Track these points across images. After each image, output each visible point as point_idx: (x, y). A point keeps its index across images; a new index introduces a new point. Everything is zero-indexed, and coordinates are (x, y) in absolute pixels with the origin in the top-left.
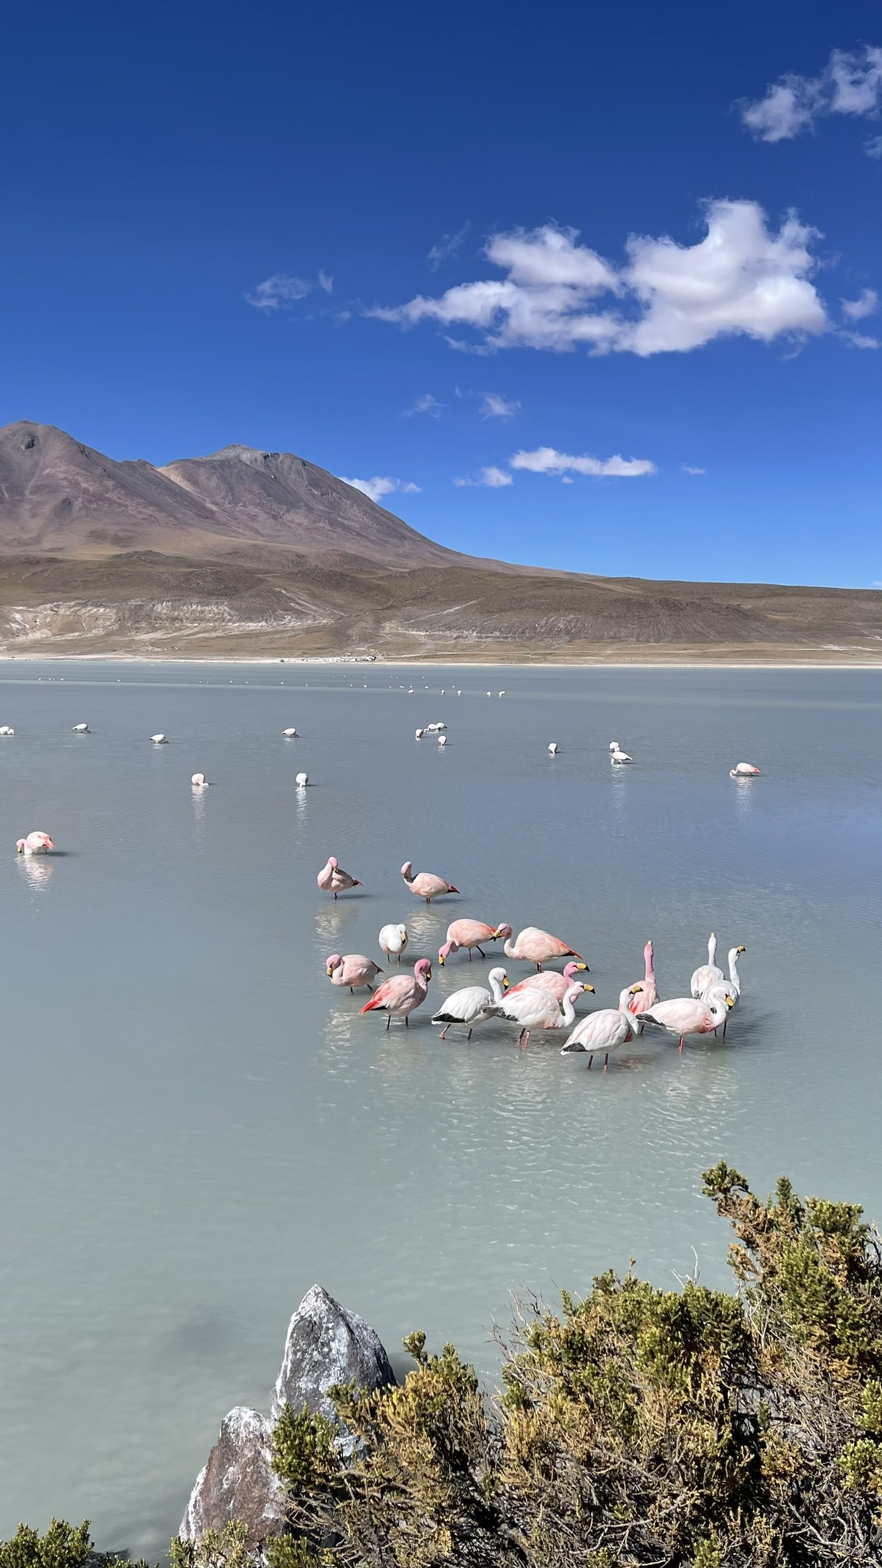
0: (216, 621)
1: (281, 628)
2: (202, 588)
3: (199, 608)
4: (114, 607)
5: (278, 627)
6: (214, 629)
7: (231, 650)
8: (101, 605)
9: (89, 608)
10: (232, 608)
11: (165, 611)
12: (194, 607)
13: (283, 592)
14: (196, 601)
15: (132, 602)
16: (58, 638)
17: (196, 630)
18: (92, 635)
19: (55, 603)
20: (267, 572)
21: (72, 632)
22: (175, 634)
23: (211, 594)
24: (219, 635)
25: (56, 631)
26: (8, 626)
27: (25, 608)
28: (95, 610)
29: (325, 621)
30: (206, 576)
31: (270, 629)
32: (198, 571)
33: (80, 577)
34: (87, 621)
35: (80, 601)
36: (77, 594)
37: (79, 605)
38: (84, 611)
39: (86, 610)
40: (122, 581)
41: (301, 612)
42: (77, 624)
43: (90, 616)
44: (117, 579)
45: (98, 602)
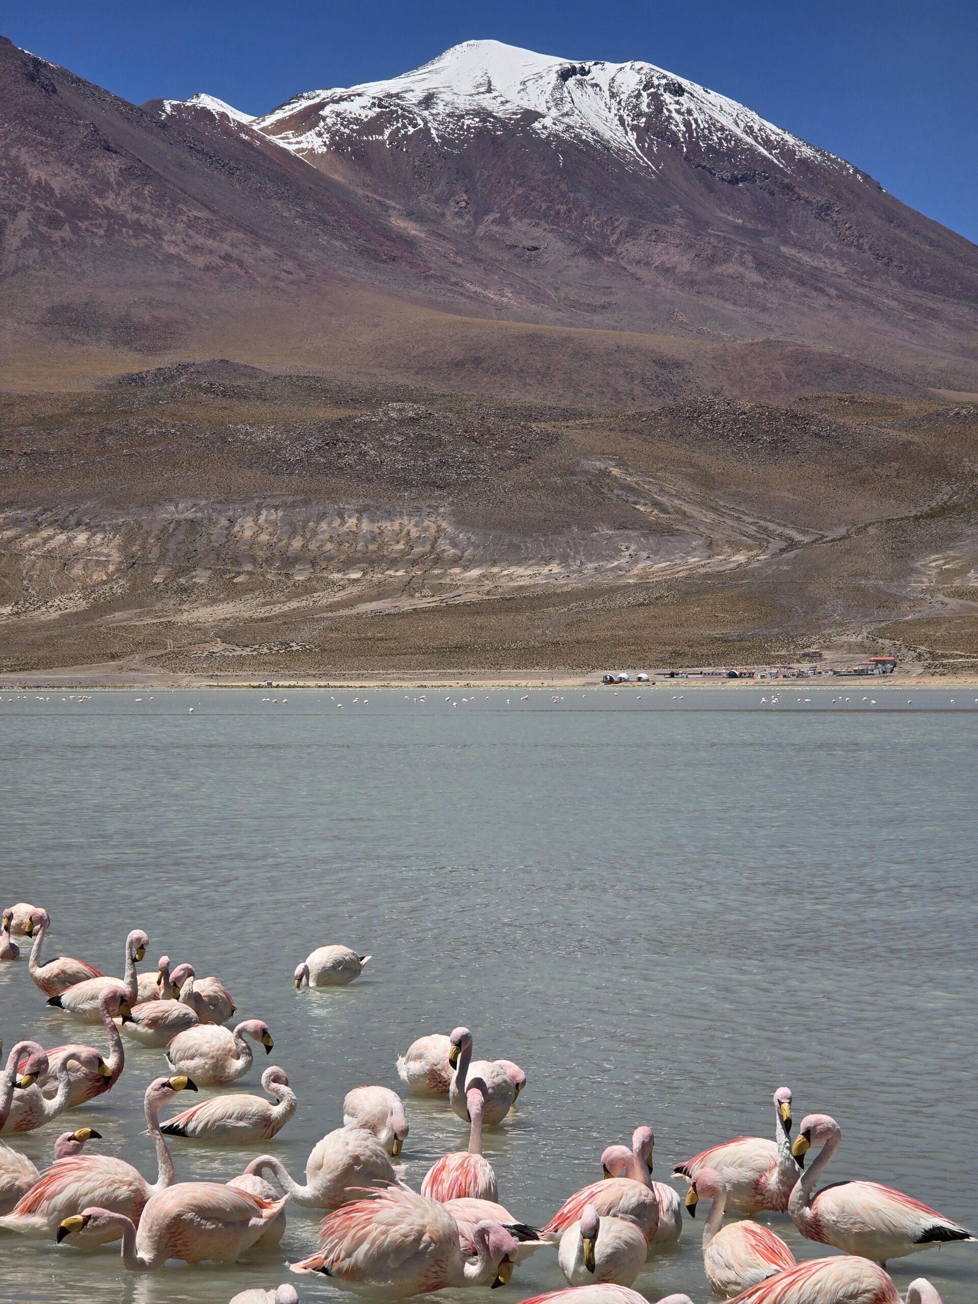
0: (414, 563)
1: (607, 580)
2: (376, 466)
3: (365, 526)
4: (116, 529)
5: (599, 579)
6: (408, 588)
7: (459, 648)
8: (78, 524)
9: (44, 534)
10: (461, 521)
11: (264, 537)
12: (352, 522)
13: (615, 471)
14: (351, 505)
15: (167, 513)
17: (355, 590)
20: (569, 415)
22: (294, 604)
23: (401, 482)
24: (423, 603)
28: (62, 537)
29: (741, 558)
30: (386, 430)
31: (574, 583)
32: (362, 415)
33: (18, 442)
34: (38, 573)
35: (21, 513)
36: (10, 491)
37: (16, 522)
38: (31, 541)
39: (38, 539)
40: (141, 450)
41: (670, 531)
42: (7, 581)
43: (48, 556)
44: (127, 447)
45: (71, 513)
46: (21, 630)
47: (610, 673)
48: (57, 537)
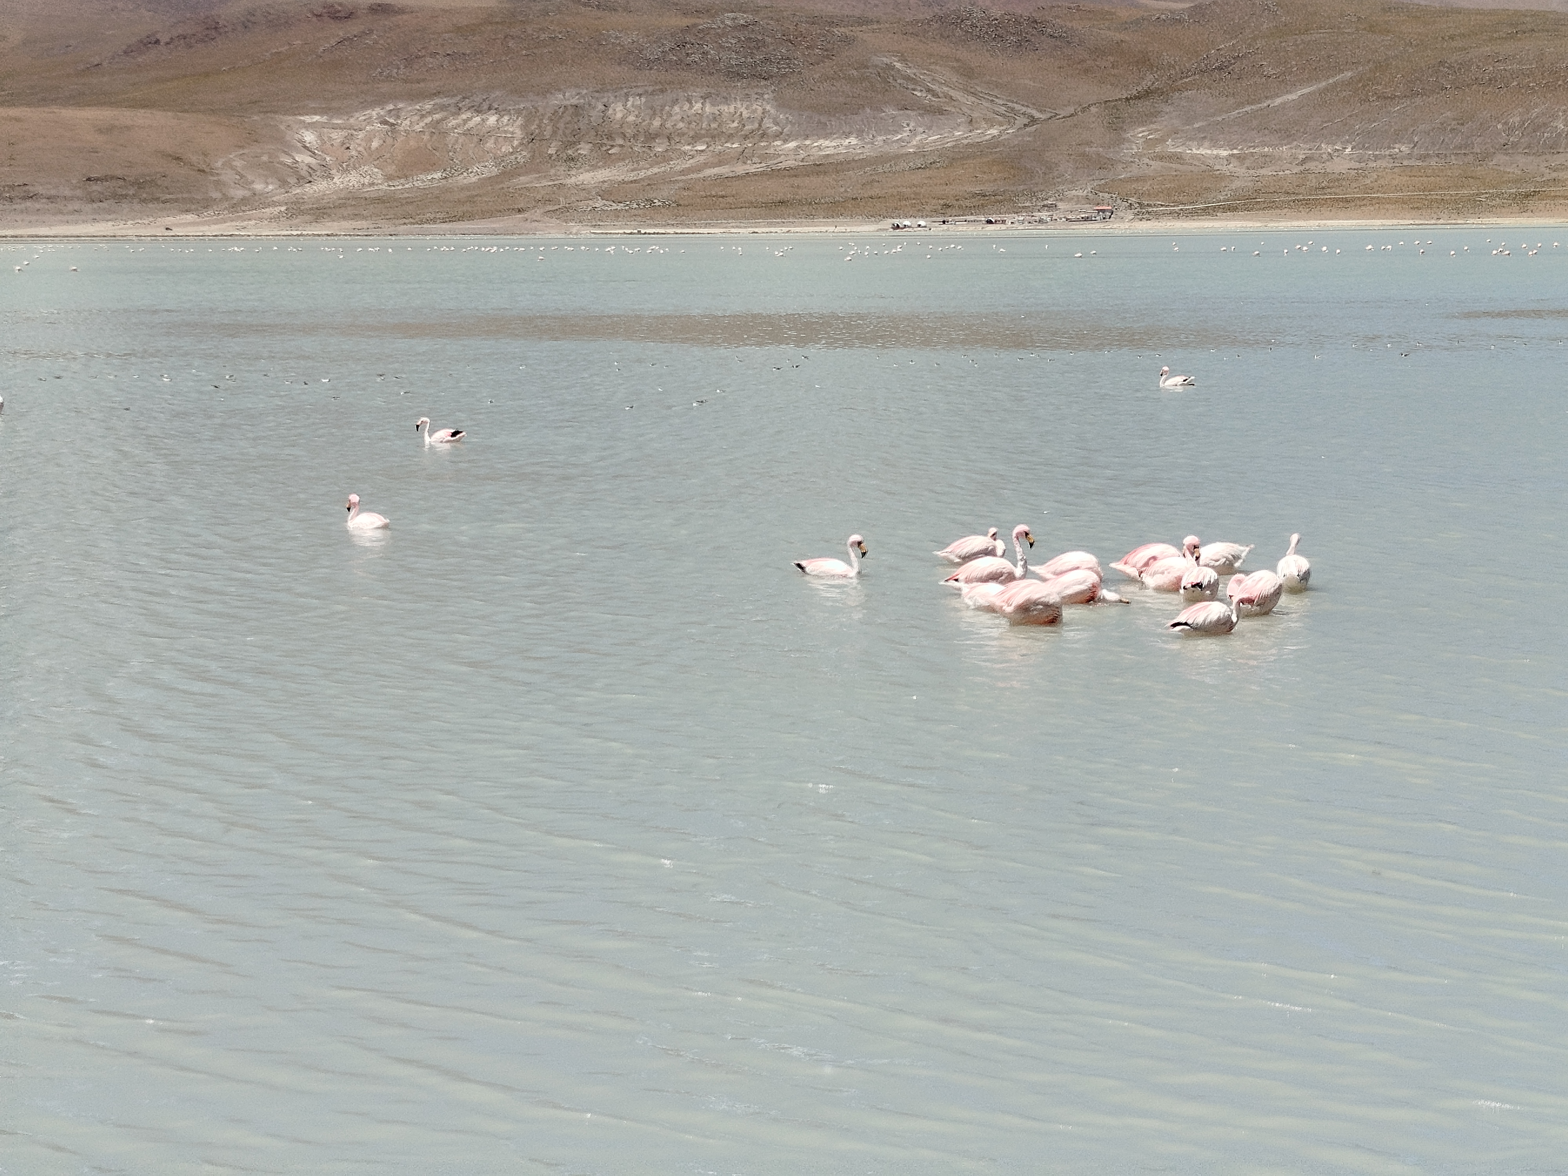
0: (746, 137)
1: (893, 149)
2: (715, 62)
3: (708, 109)
4: (519, 112)
5: (887, 149)
6: (742, 156)
7: (782, 202)
8: (490, 109)
9: (464, 116)
10: (782, 104)
11: (631, 118)
12: (698, 106)
13: (898, 65)
14: (697, 93)
15: (557, 100)
16: (399, 185)
17: (701, 158)
18: (474, 179)
19: (391, 107)
20: (862, 21)
21: (426, 171)
22: (656, 170)
23: (734, 74)
24: (752, 169)
25: (391, 169)
26: (289, 161)
27: (324, 119)
28: (478, 119)
29: (994, 131)
30: (724, 34)
31: (868, 152)
32: (703, 22)
33: (443, 45)
34: (460, 146)
35: (445, 101)
36: (437, 84)
37: (443, 108)
38: (454, 122)
39: (459, 121)
40: (535, 51)
41: (941, 112)
42: (437, 154)
43: (468, 133)
44: (527, 49)
45: (484, 100)
46: (449, 190)
47: (896, 221)
48: (474, 119)
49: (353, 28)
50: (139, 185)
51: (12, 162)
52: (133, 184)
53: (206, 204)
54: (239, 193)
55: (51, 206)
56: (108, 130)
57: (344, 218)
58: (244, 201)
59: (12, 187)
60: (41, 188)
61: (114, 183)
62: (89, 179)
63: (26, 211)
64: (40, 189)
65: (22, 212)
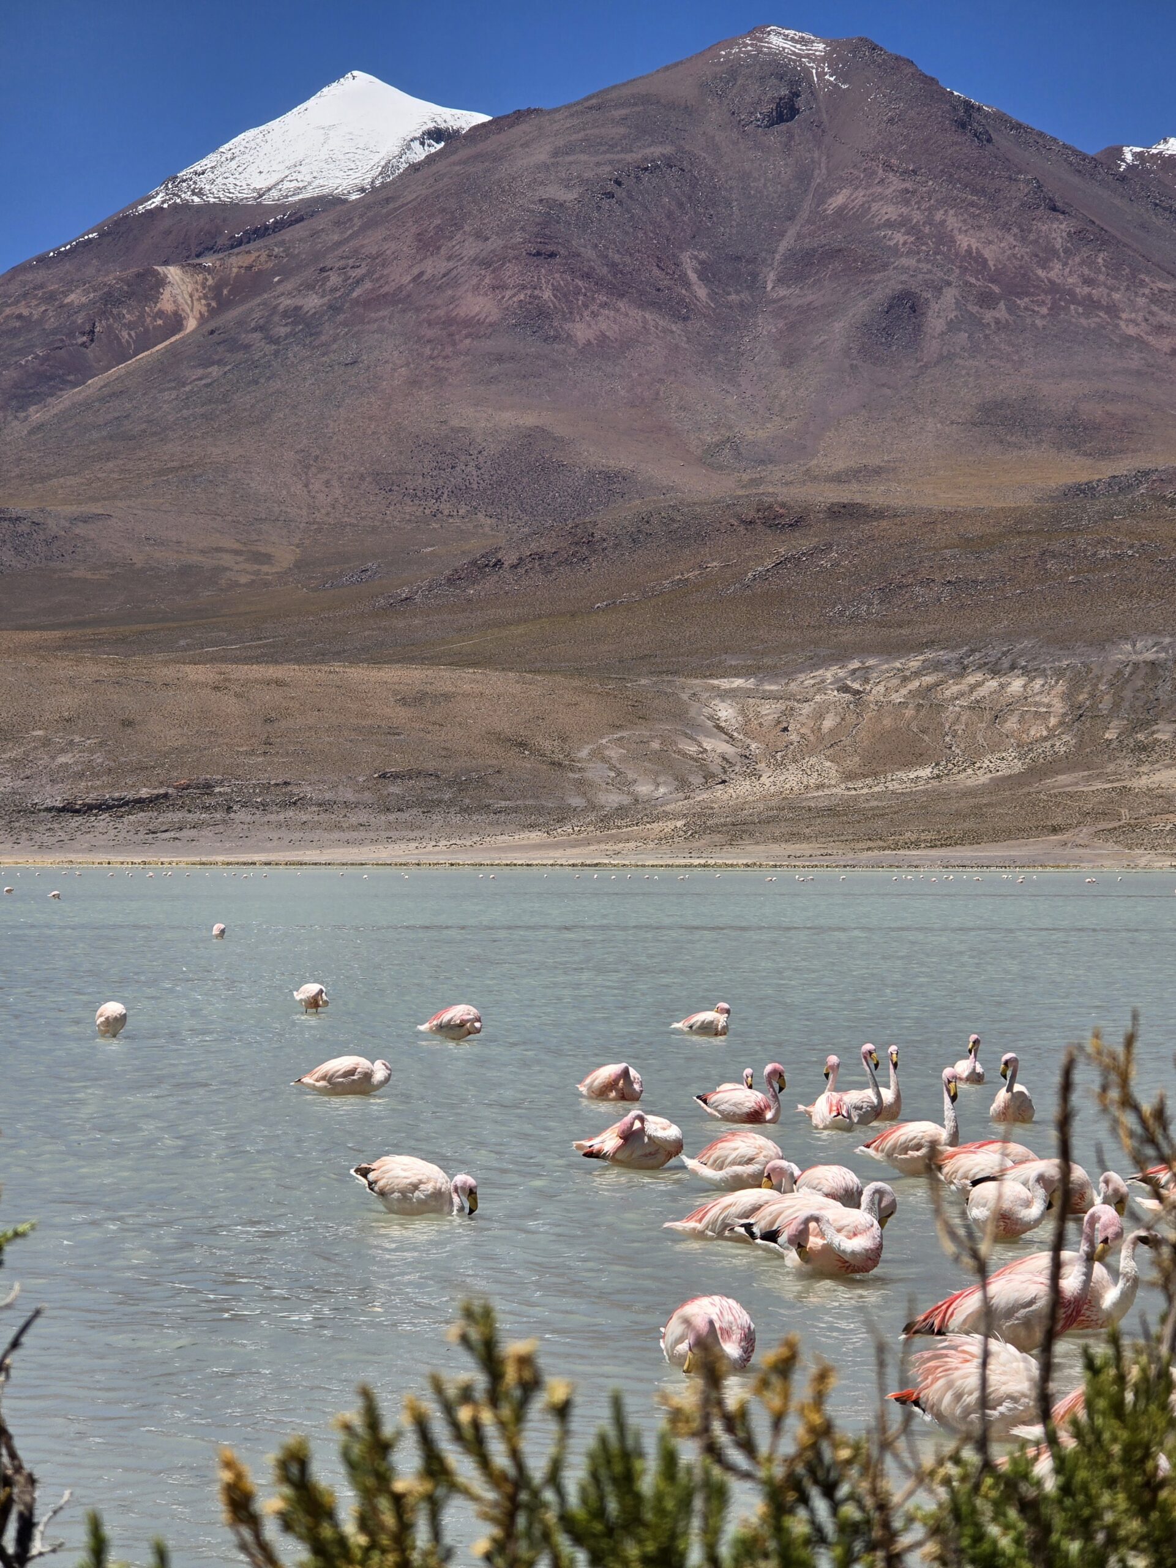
4: (1058, 673)
8: (1012, 668)
9: (971, 680)
16: (862, 788)
19: (855, 664)
21: (908, 765)
25: (853, 763)
26: (692, 749)
27: (750, 683)
28: (993, 683)
33: (941, 568)
34: (963, 727)
35: (943, 655)
36: (930, 628)
37: (937, 666)
38: (955, 689)
39: (963, 686)
40: (1090, 576)
42: (926, 738)
43: (976, 707)
44: (1073, 572)
45: (1004, 654)
46: (944, 796)
48: (987, 684)
49: (803, 543)
50: (459, 784)
51: (267, 748)
52: (449, 785)
53: (563, 814)
54: (612, 799)
55: (324, 816)
56: (418, 699)
57: (775, 840)
58: (621, 811)
59: (267, 787)
60: (309, 788)
61: (421, 783)
62: (383, 776)
63: (287, 825)
64: (308, 791)
65: (279, 826)
